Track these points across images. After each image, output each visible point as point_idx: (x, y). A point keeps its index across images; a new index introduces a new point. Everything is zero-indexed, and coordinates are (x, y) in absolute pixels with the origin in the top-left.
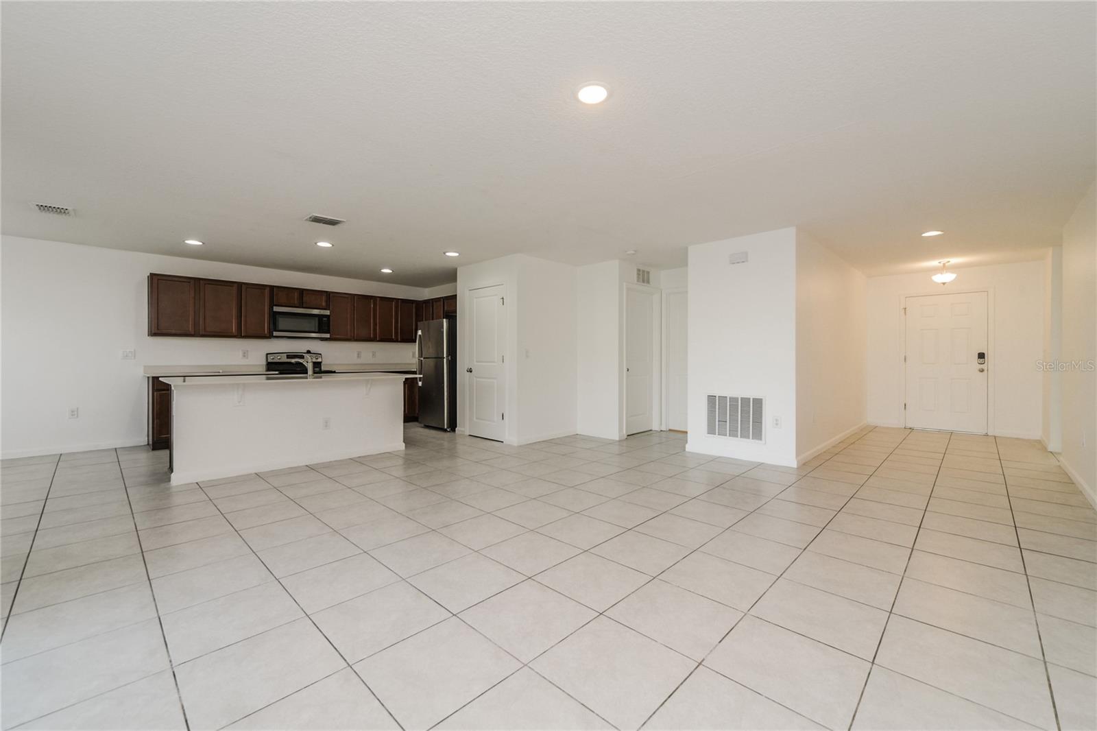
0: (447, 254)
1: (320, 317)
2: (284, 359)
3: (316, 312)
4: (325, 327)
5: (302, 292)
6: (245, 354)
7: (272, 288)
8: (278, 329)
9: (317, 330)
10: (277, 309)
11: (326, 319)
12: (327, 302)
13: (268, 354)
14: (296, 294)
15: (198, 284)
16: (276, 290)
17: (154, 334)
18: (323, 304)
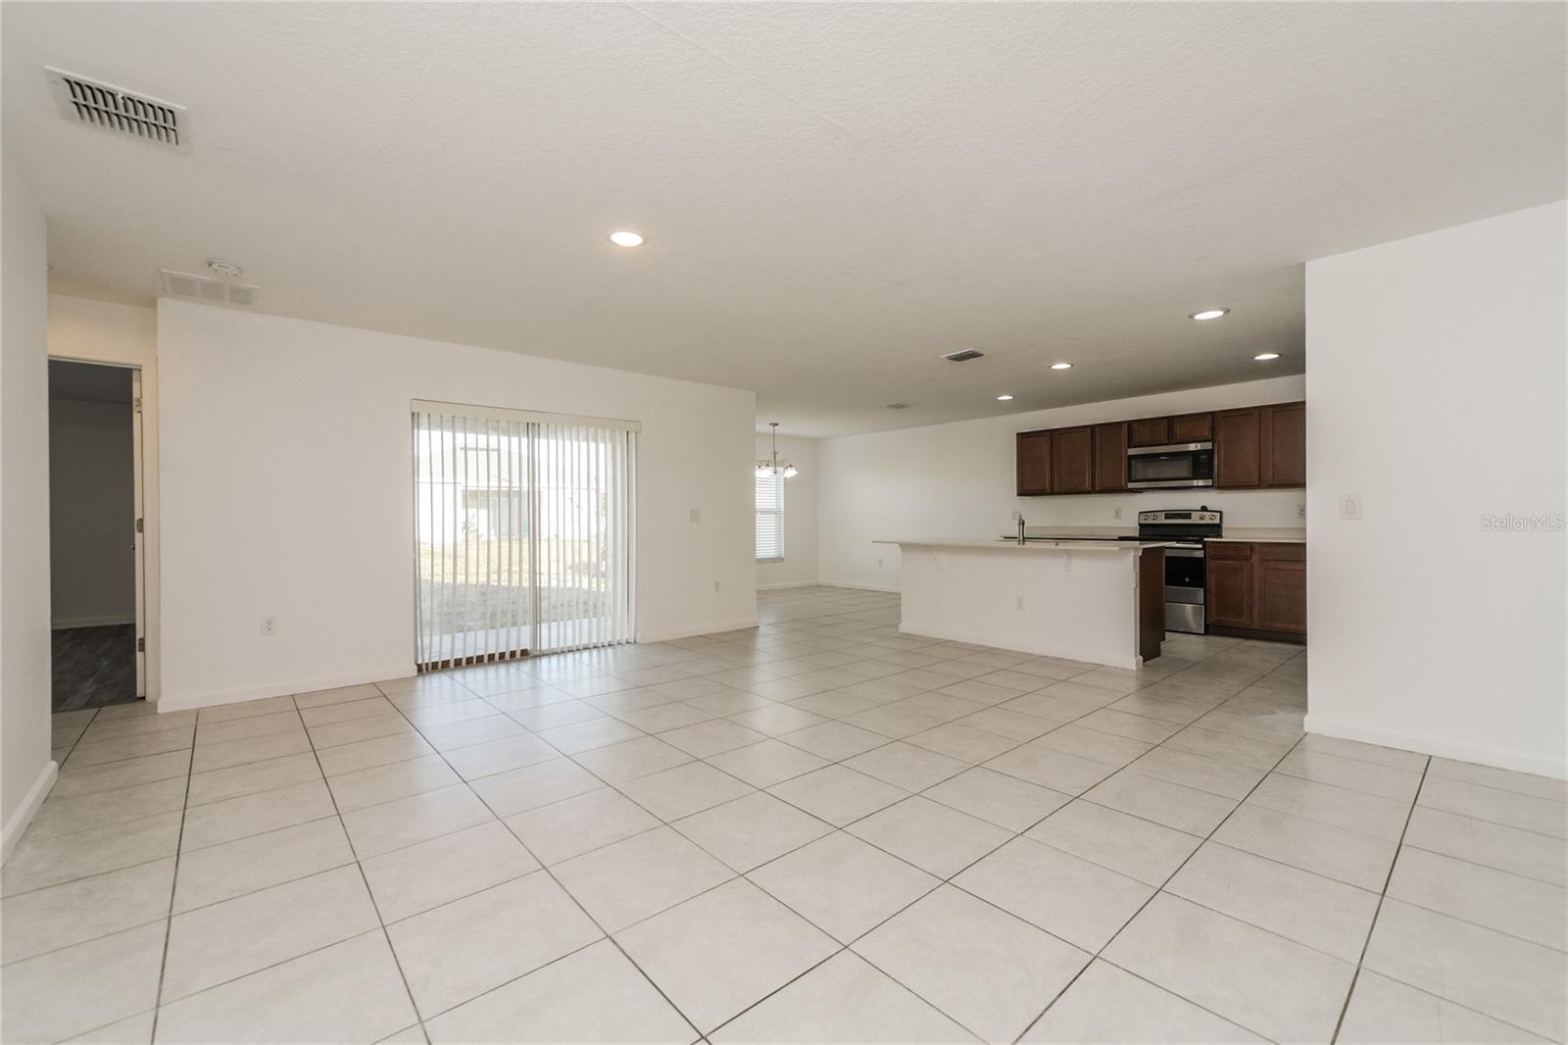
0: (1198, 317)
1: (1195, 454)
2: (1162, 520)
3: (1192, 447)
4: (1202, 468)
5: (1171, 421)
6: (1117, 514)
7: (1130, 423)
8: (1133, 479)
9: (1191, 476)
10: (1132, 452)
11: (1205, 457)
12: (1213, 430)
13: (1141, 513)
14: (1164, 426)
15: (1053, 436)
16: (1135, 425)
17: (1019, 495)
18: (1207, 433)
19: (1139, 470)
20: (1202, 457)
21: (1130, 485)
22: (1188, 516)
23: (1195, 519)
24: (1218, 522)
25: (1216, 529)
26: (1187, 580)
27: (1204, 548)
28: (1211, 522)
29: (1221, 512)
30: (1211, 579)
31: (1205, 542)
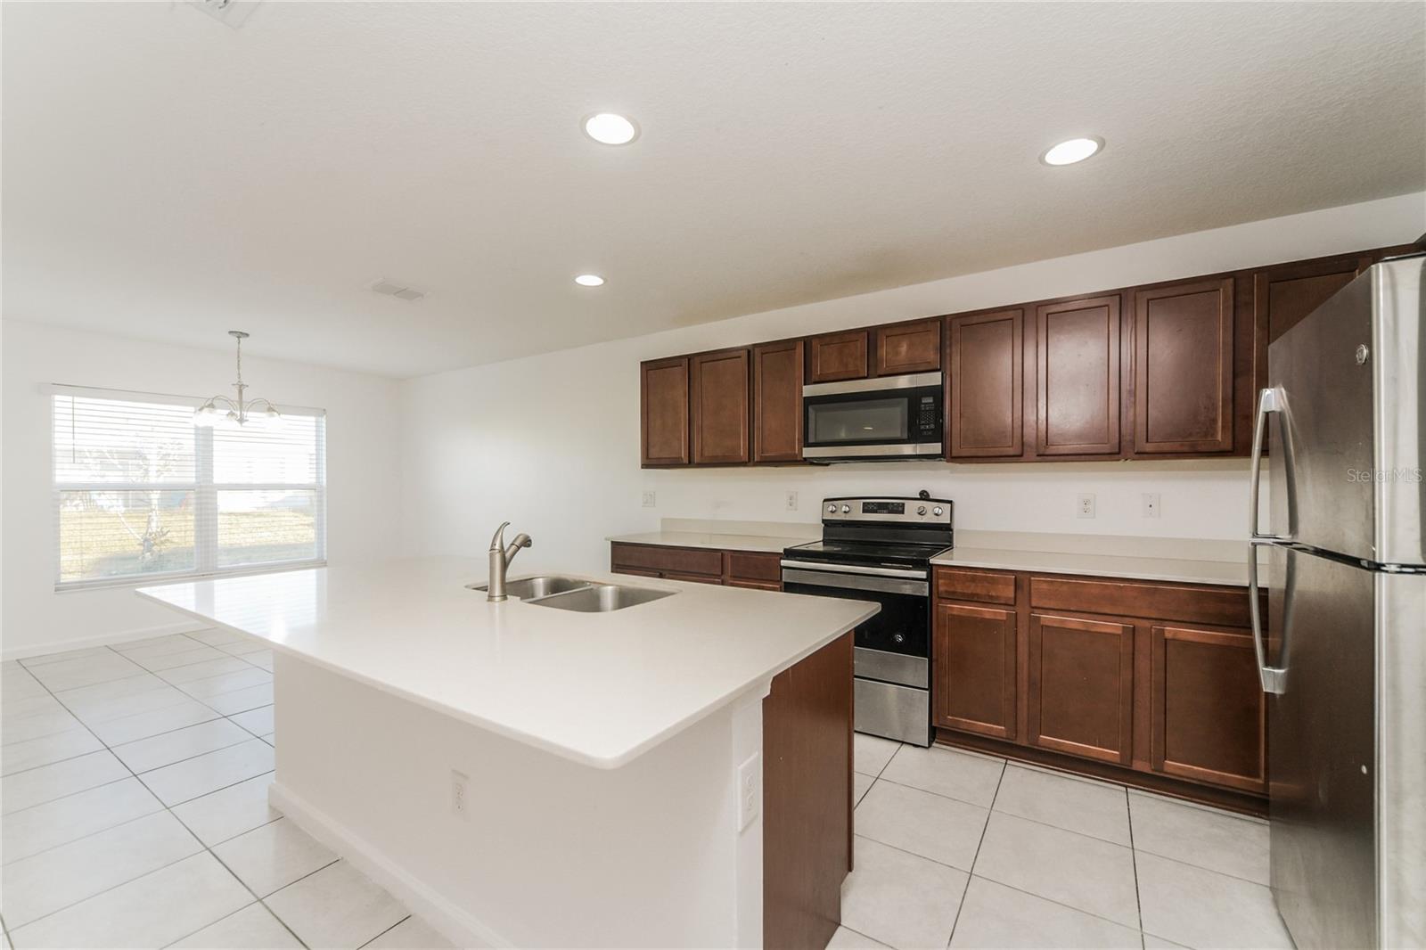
1: (913, 395)
2: (857, 513)
3: (906, 382)
5: (872, 336)
6: (792, 501)
7: (807, 341)
8: (811, 440)
9: (905, 436)
10: (809, 391)
11: (930, 400)
12: (942, 349)
13: (825, 500)
14: (861, 345)
15: (692, 365)
16: (815, 344)
17: (645, 466)
18: (932, 356)
19: (821, 423)
20: (925, 400)
21: (808, 452)
22: (900, 509)
23: (910, 515)
24: (949, 522)
25: (942, 535)
26: (900, 639)
27: (929, 579)
28: (935, 520)
29: (950, 502)
30: (942, 640)
31: (932, 565)
